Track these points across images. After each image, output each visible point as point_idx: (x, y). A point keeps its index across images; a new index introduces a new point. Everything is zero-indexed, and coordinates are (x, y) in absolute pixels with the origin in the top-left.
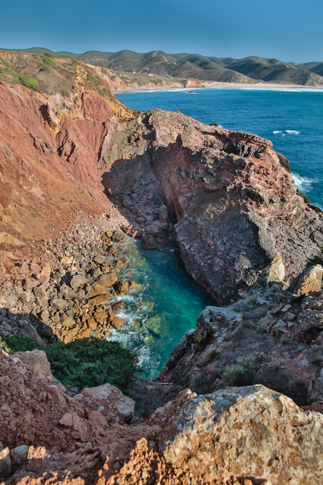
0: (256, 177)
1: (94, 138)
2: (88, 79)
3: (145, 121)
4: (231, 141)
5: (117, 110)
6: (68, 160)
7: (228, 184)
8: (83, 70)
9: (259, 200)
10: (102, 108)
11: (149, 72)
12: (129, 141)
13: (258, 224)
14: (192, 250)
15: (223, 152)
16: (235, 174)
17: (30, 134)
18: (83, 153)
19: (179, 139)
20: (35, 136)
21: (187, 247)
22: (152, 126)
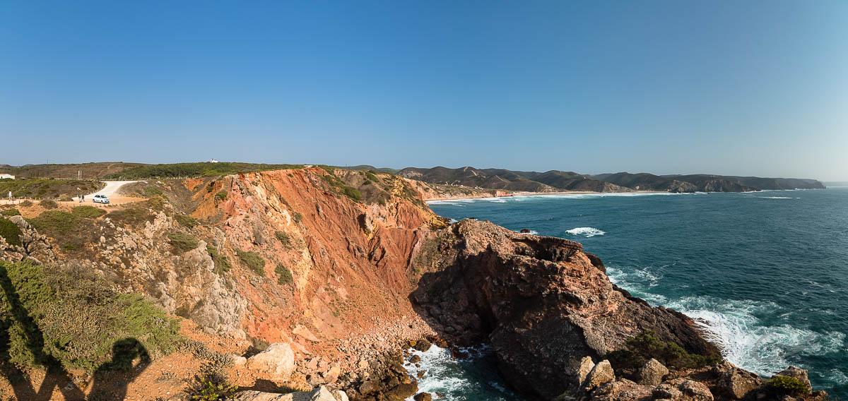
0: (570, 280)
1: (404, 245)
2: (404, 191)
3: (456, 231)
4: (543, 246)
5: (428, 218)
6: (377, 265)
7: (544, 290)
8: (400, 183)
9: (577, 302)
10: (415, 216)
11: (460, 184)
12: (439, 249)
13: (582, 325)
14: (511, 359)
15: (534, 258)
16: (549, 279)
17: (346, 239)
18: (393, 259)
19: (489, 248)
20: (350, 241)
21: (505, 358)
22: (462, 235)
